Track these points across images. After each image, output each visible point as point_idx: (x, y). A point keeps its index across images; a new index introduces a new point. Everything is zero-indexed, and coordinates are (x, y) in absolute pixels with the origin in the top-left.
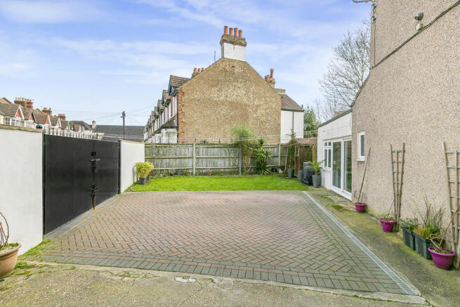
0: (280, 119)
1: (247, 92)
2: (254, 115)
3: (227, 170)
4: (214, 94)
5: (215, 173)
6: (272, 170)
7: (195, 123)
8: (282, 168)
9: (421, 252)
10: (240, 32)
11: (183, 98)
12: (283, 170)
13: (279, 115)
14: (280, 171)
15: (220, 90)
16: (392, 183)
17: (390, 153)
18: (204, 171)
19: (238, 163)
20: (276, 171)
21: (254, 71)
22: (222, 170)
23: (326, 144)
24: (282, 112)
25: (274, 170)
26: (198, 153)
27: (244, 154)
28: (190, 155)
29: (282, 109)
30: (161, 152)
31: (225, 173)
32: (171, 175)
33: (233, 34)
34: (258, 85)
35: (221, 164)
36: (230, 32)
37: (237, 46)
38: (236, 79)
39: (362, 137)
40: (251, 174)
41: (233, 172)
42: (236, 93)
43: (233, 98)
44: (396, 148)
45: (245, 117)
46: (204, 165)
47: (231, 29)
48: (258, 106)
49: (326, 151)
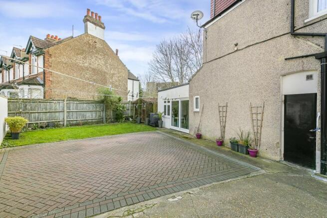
0: (127, 84)
1: (106, 63)
2: (111, 80)
3: (94, 121)
4: (80, 60)
5: (85, 123)
6: (126, 119)
7: (62, 82)
8: (132, 117)
9: (242, 152)
10: (99, 17)
11: (50, 59)
12: (132, 118)
13: (127, 82)
14: (131, 119)
15: (85, 58)
16: (219, 122)
17: (218, 107)
18: (75, 122)
19: (103, 114)
20: (128, 119)
21: (110, 48)
22: (89, 121)
23: (165, 102)
24: (129, 80)
25: (127, 119)
26: (69, 108)
27: (107, 108)
28: (61, 109)
29: (129, 79)
30: (28, 107)
31: (92, 123)
32: (42, 127)
33: (94, 17)
34: (113, 59)
35: (89, 116)
36: (92, 15)
37: (98, 27)
38: (97, 52)
39: (197, 99)
40: (112, 122)
41: (99, 122)
42: (97, 62)
43: (95, 66)
44: (221, 105)
45: (104, 81)
46: (74, 118)
47: (92, 13)
48: (113, 74)
49: (165, 106)
